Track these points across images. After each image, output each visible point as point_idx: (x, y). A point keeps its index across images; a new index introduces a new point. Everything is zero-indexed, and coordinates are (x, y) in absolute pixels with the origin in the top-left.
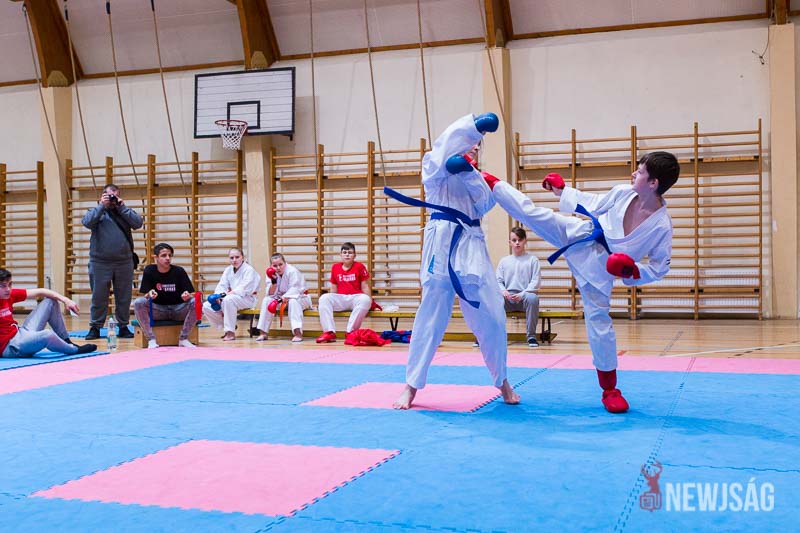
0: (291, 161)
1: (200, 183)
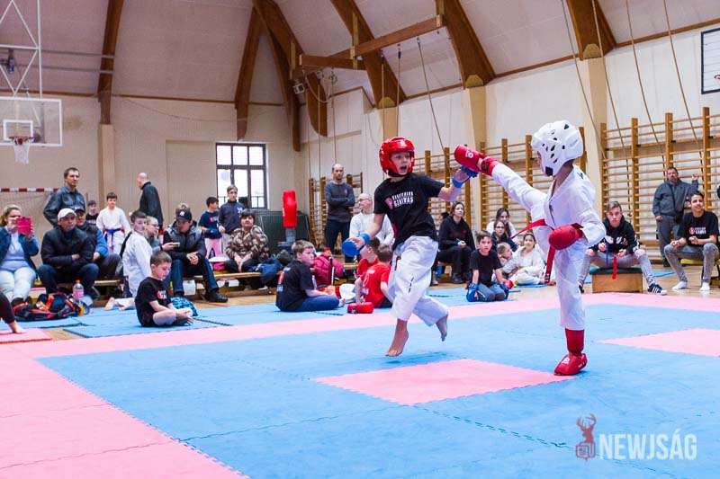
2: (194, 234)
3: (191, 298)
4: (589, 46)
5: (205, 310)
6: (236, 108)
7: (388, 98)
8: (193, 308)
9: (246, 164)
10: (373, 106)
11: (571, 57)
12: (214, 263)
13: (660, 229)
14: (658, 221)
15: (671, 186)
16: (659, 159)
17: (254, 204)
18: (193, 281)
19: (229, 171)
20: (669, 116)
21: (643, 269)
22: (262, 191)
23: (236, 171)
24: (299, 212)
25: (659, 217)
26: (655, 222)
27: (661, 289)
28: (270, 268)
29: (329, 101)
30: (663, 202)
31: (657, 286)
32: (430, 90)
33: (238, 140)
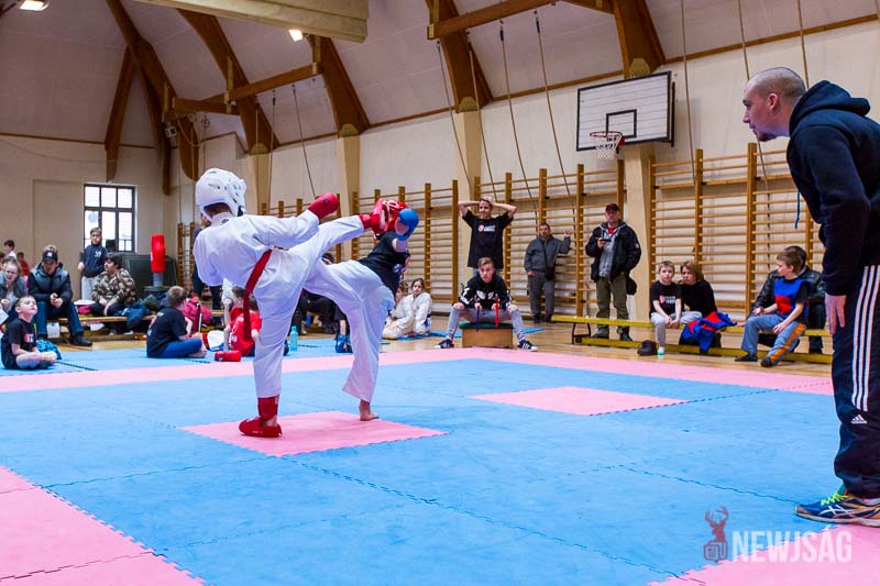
0: (671, 168)
1: (585, 195)
2: (60, 276)
3: (55, 341)
4: (466, 99)
5: (69, 353)
6: (107, 148)
7: (261, 145)
8: (57, 352)
9: (114, 206)
10: (246, 152)
11: (447, 110)
12: (79, 306)
13: (531, 285)
14: (529, 276)
15: (543, 243)
16: (533, 215)
17: (121, 248)
18: (57, 324)
19: (97, 213)
20: (543, 172)
21: (514, 325)
22: (130, 234)
23: (104, 213)
24: (167, 257)
25: (530, 273)
26: (526, 278)
27: (531, 345)
28: (136, 313)
29: (201, 145)
30: (534, 258)
31: (528, 342)
32: (305, 137)
33: (107, 181)
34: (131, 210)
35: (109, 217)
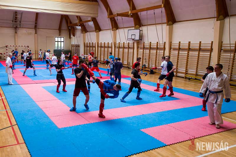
0: (140, 44)
6: (59, 31)
22: (63, 46)
33: (59, 37)
34: (63, 42)
35: (59, 43)
